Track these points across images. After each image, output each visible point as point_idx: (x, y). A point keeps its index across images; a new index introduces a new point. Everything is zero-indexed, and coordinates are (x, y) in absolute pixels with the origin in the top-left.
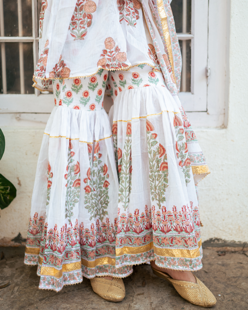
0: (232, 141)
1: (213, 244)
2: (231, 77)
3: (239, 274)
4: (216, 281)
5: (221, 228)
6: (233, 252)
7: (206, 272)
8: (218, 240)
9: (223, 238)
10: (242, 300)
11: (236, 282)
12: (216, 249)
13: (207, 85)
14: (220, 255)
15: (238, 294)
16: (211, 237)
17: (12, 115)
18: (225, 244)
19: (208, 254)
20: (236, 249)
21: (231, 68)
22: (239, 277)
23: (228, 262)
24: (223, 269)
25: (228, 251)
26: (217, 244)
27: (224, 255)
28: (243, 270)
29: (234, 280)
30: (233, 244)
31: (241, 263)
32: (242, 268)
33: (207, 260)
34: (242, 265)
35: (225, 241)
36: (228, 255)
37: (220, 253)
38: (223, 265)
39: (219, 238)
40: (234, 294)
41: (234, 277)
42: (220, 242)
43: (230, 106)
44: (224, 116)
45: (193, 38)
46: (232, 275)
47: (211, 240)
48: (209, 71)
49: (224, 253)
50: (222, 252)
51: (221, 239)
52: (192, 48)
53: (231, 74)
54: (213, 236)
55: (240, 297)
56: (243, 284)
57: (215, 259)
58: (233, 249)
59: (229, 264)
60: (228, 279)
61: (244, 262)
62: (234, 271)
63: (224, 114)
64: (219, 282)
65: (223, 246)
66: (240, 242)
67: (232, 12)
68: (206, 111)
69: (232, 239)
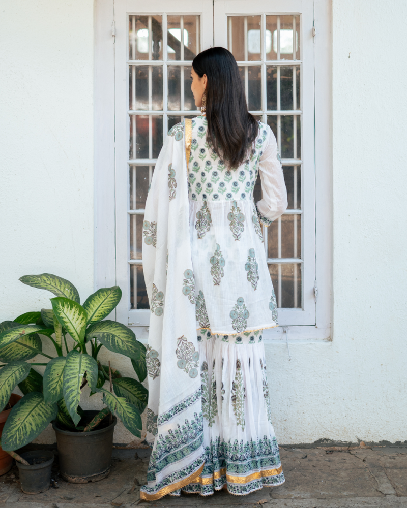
0: (337, 352)
1: (322, 444)
2: (335, 297)
3: (340, 467)
4: (321, 472)
5: (329, 430)
6: (340, 451)
7: (314, 466)
8: (327, 440)
9: (331, 438)
10: (339, 484)
11: (337, 472)
12: (325, 448)
13: (316, 303)
14: (327, 454)
15: (337, 480)
16: (320, 438)
17: (143, 328)
18: (333, 444)
19: (317, 453)
20: (343, 448)
21: (334, 290)
22: (341, 469)
23: (334, 458)
24: (329, 464)
25: (335, 451)
26: (326, 444)
27: (331, 453)
28: (345, 464)
29: (335, 471)
30: (340, 444)
31: (345, 459)
32: (345, 462)
33: (316, 457)
34: (345, 461)
35: (333, 441)
36: (334, 454)
37: (328, 452)
38: (329, 461)
39: (327, 438)
40: (334, 480)
41: (336, 469)
42: (329, 442)
43: (334, 322)
44: (331, 330)
45: (303, 262)
46: (335, 467)
47: (320, 440)
48: (316, 292)
49: (331, 452)
50: (330, 451)
51: (329, 440)
52: (302, 270)
53: (335, 295)
54: (322, 437)
55: (337, 482)
56: (342, 473)
57: (323, 457)
58: (340, 449)
59: (334, 460)
60: (331, 471)
61: (347, 459)
62: (337, 465)
63: (331, 327)
64: (324, 473)
65: (331, 446)
66: (346, 442)
67: (334, 244)
68: (315, 325)
69: (339, 440)
